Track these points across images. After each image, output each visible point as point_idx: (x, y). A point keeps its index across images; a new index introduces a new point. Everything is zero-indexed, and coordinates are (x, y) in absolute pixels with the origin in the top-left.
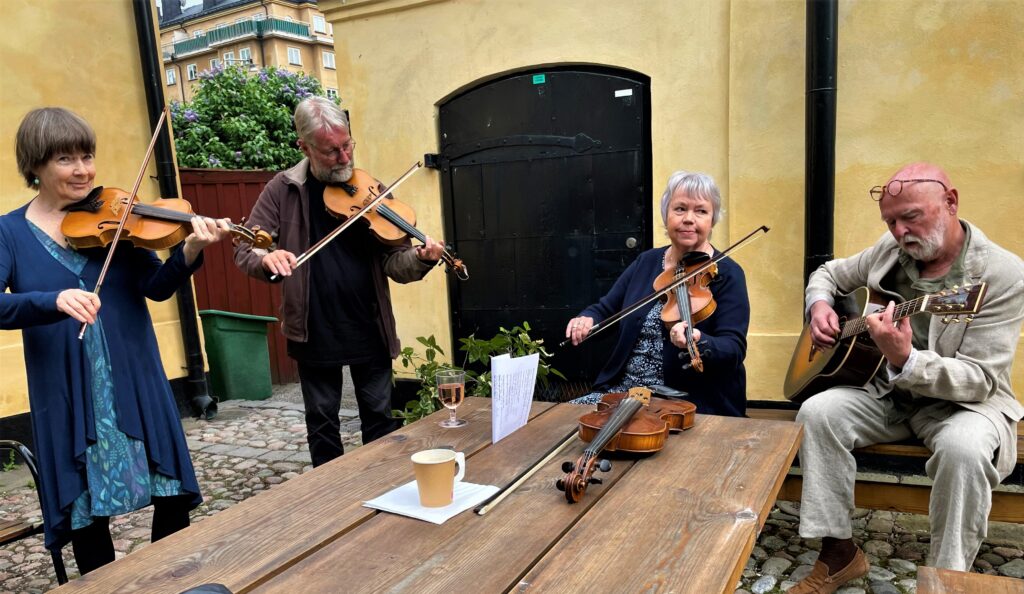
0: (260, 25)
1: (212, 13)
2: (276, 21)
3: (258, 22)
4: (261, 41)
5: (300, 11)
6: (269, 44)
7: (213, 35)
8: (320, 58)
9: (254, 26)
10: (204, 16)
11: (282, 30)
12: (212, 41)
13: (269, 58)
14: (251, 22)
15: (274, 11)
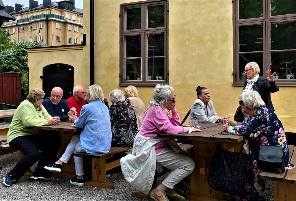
0: (47, 16)
1: (32, 11)
2: (53, 14)
3: (47, 15)
4: (47, 21)
5: (62, 12)
6: (50, 22)
7: (31, 18)
8: (67, 27)
9: (46, 16)
10: (29, 11)
11: (55, 18)
12: (30, 20)
13: (50, 26)
14: (45, 15)
15: (53, 12)
